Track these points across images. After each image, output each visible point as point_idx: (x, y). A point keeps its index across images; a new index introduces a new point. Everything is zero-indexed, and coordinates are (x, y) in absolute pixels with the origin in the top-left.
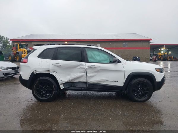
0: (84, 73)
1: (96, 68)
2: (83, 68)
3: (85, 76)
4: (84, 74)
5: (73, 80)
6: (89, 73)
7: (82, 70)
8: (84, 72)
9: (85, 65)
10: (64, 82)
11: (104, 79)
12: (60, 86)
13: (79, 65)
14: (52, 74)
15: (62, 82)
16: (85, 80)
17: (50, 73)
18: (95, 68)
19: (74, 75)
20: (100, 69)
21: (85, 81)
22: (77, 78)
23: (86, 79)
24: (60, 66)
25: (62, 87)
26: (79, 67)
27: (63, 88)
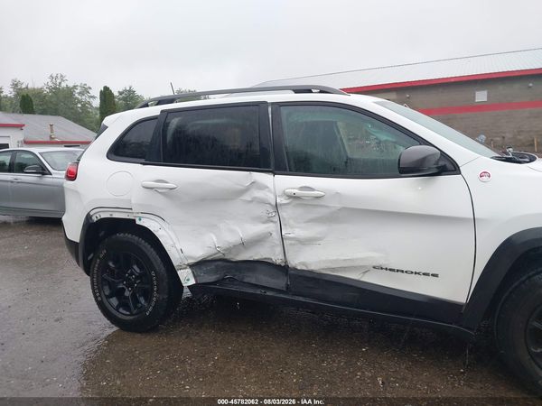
0: (271, 224)
1: (322, 203)
2: (263, 202)
3: (276, 236)
4: (272, 227)
5: (229, 250)
6: (291, 222)
7: (261, 211)
8: (269, 220)
9: (271, 186)
10: (191, 258)
11: (362, 259)
12: (179, 272)
13: (247, 190)
14: (146, 222)
15: (187, 258)
16: (277, 258)
17: (138, 222)
18: (316, 202)
19: (232, 231)
20: (339, 206)
21: (278, 262)
22: (244, 245)
23: (279, 249)
24: (169, 193)
25: (187, 278)
26: (247, 197)
27: (192, 282)
